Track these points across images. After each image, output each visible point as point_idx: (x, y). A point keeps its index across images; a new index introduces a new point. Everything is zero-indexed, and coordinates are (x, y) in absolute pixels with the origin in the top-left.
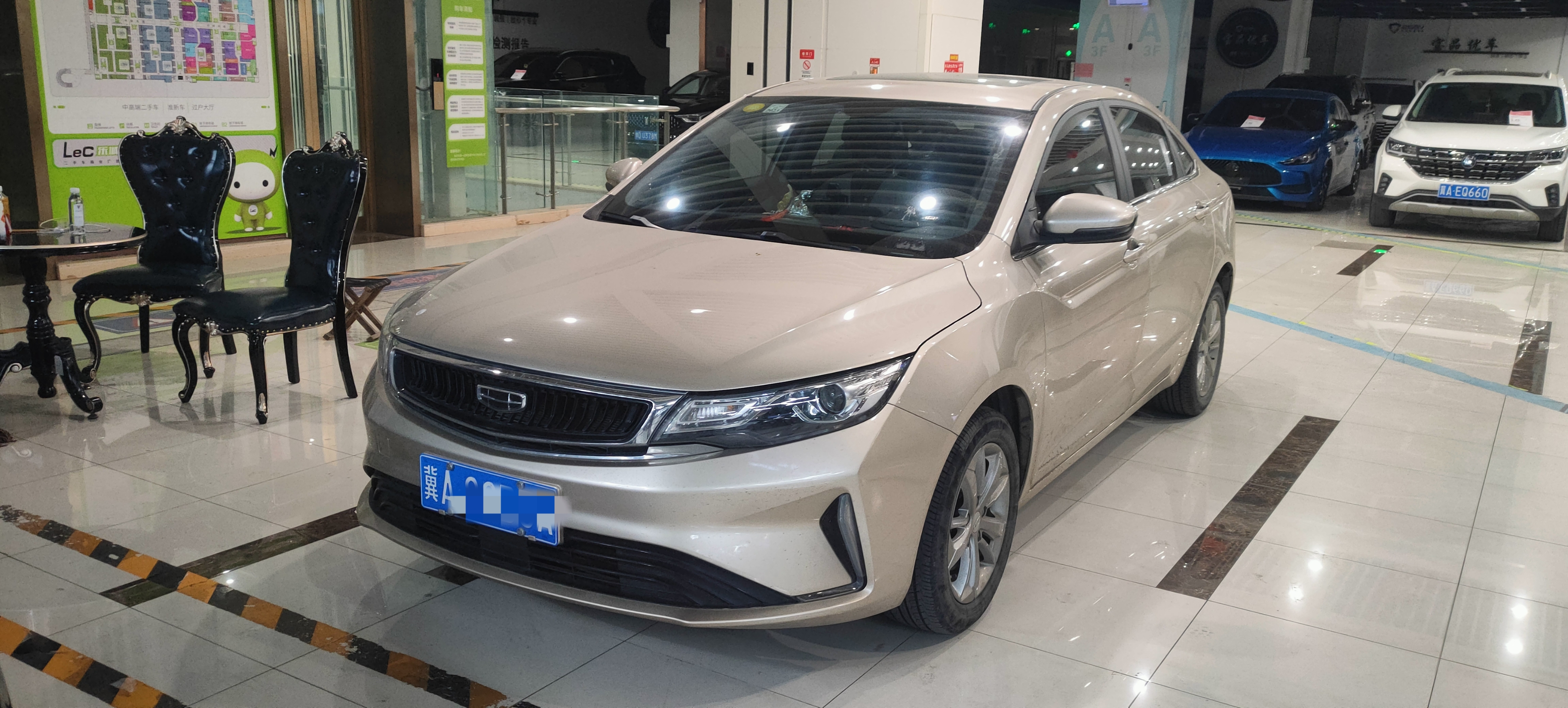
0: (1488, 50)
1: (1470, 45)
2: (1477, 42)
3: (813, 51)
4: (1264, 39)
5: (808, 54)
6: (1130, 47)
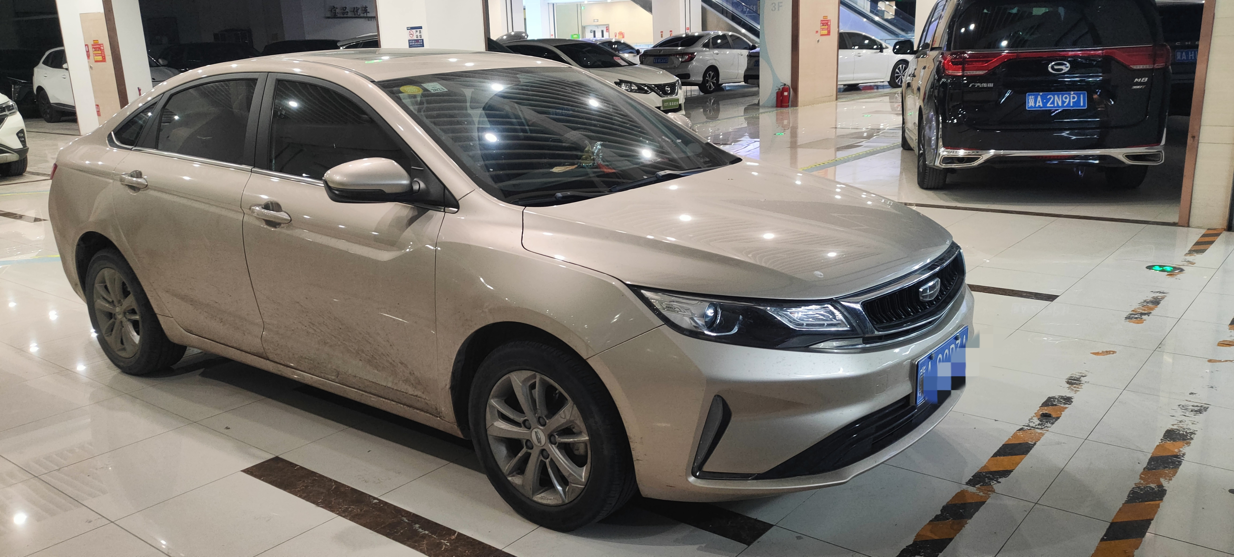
0: (365, 15)
1: (353, 11)
2: (357, 9)
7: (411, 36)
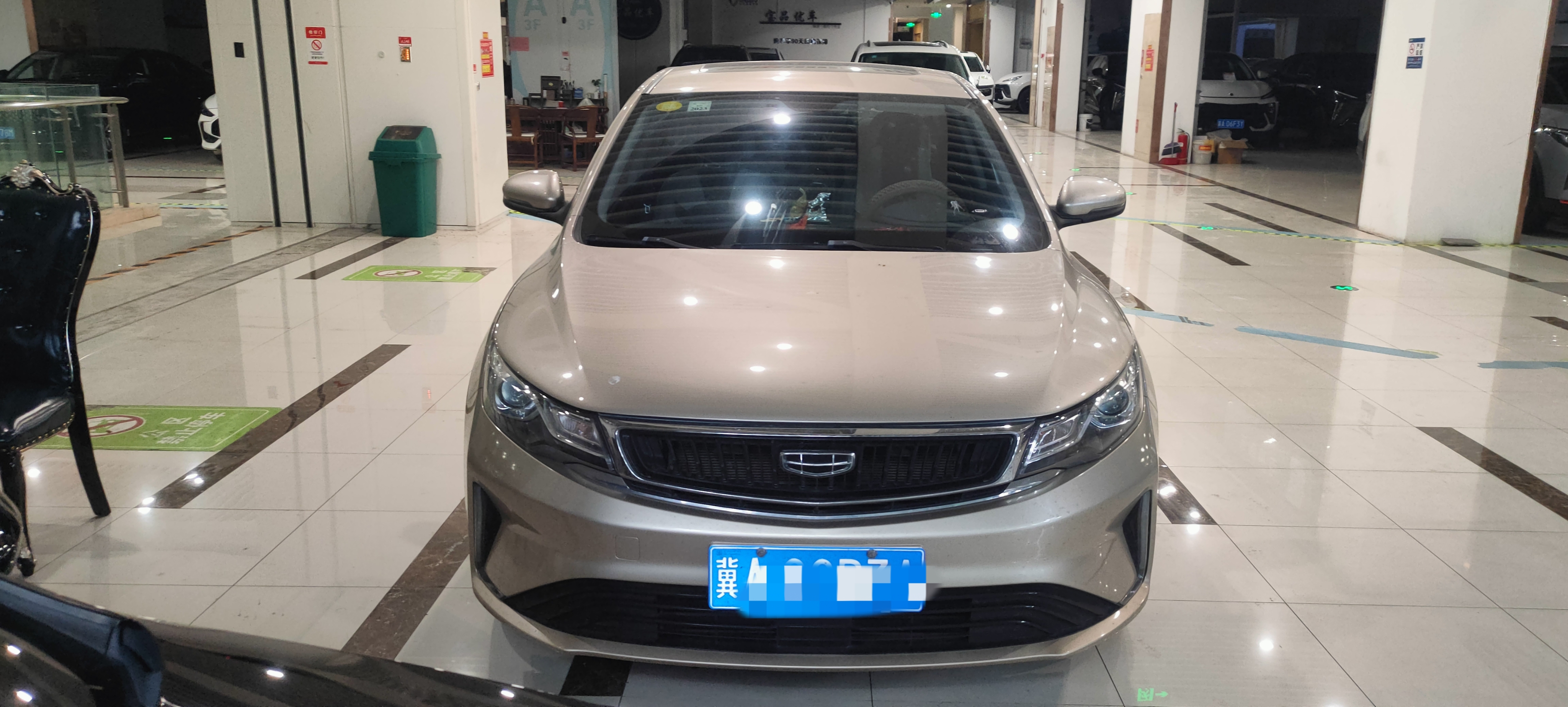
0: (810, 21)
1: (795, 17)
2: (801, 14)
3: (323, 29)
4: (650, 12)
5: (316, 33)
6: (564, 20)
7: (1412, 51)
